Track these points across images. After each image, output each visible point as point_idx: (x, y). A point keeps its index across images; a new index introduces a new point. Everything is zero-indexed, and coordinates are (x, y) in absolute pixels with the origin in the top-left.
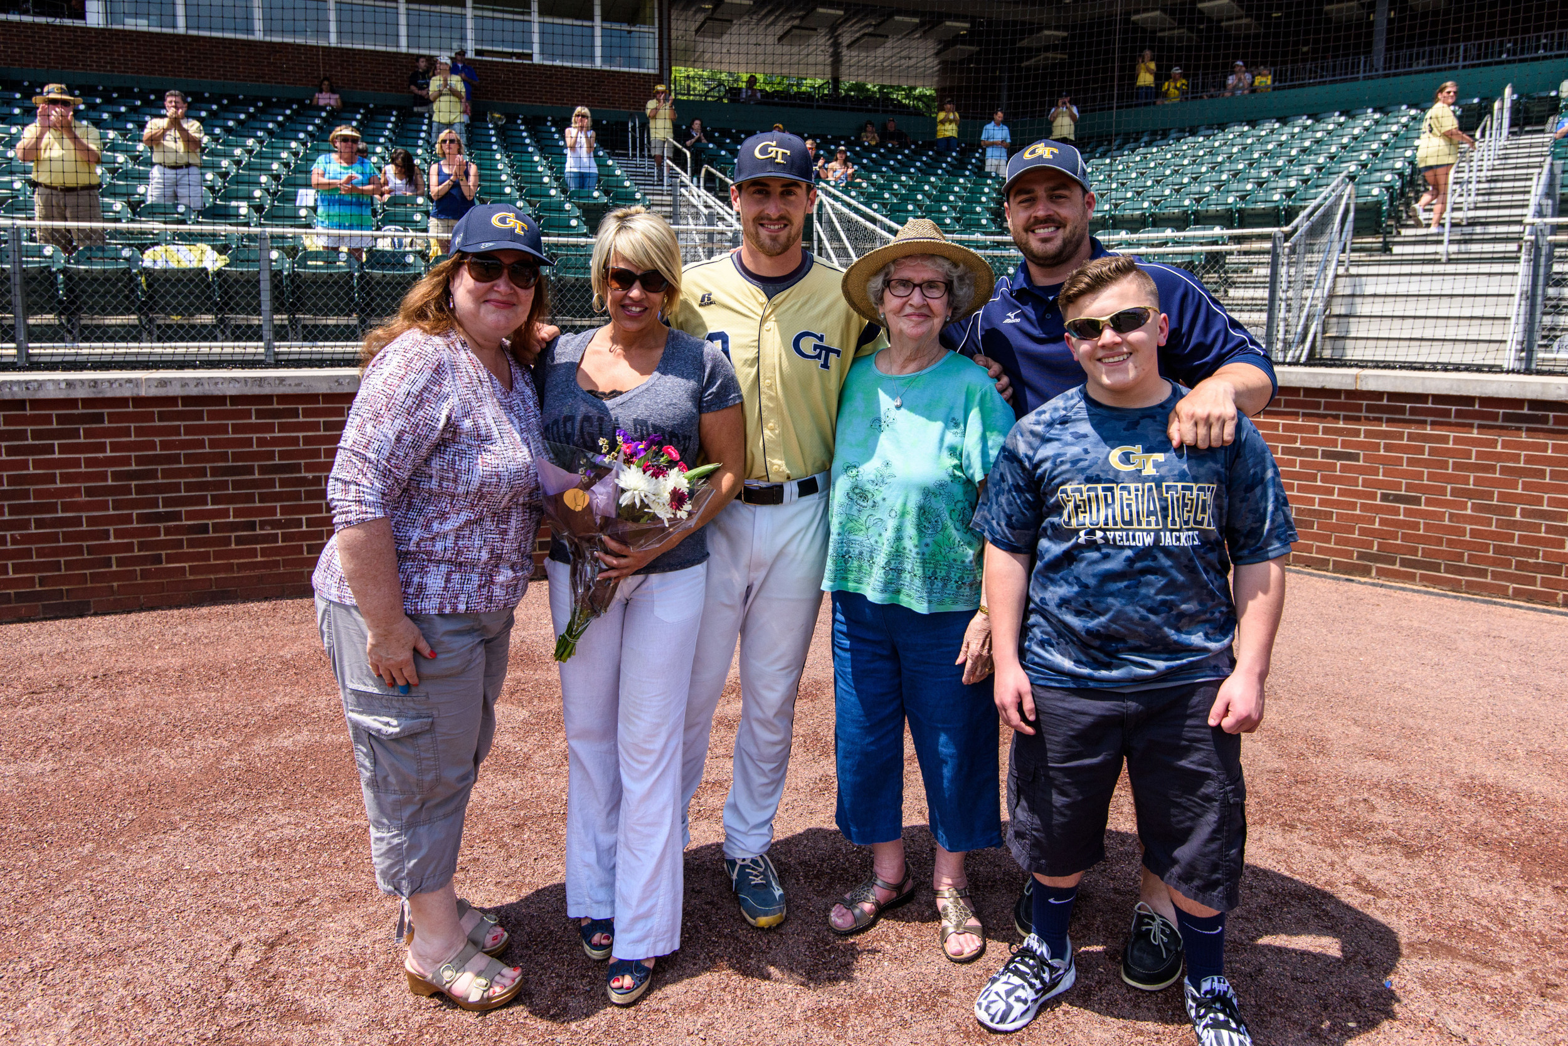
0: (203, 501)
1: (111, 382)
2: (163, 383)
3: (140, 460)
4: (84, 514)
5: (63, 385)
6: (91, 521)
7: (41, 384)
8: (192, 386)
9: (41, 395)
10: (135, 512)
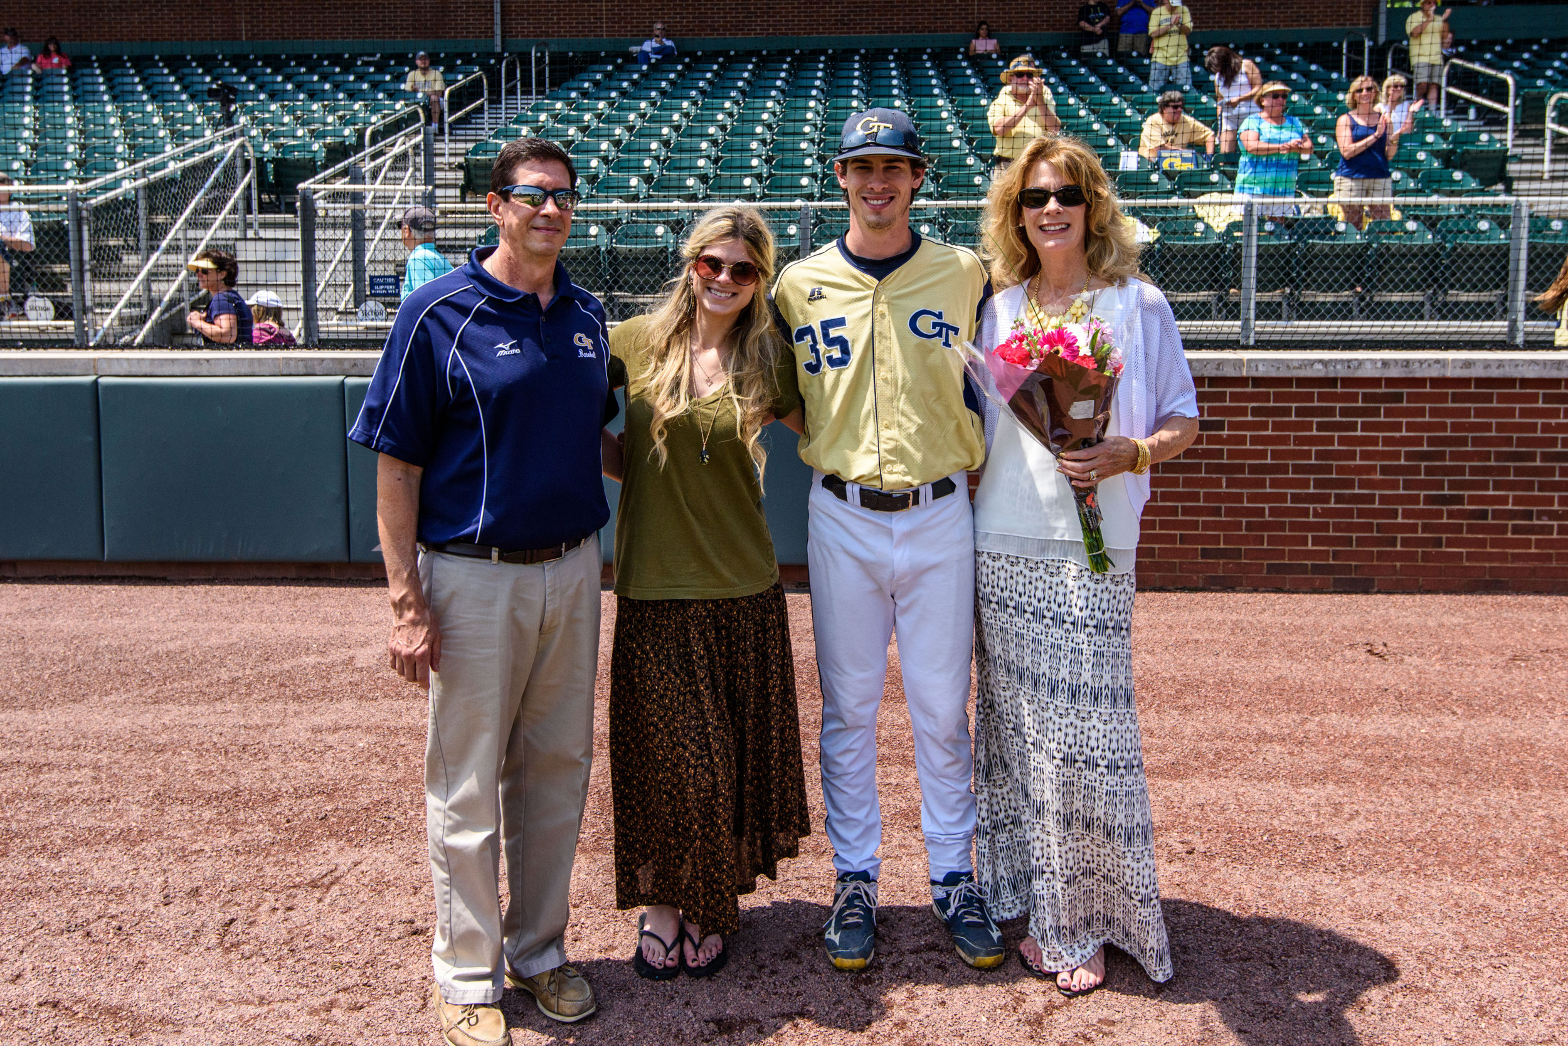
0: (1484, 486)
1: (1421, 362)
2: (1468, 364)
3: (1432, 441)
4: (1377, 492)
5: (1379, 365)
6: (1384, 499)
7: (1360, 363)
8: (1494, 368)
9: (1360, 374)
10: (1423, 493)
